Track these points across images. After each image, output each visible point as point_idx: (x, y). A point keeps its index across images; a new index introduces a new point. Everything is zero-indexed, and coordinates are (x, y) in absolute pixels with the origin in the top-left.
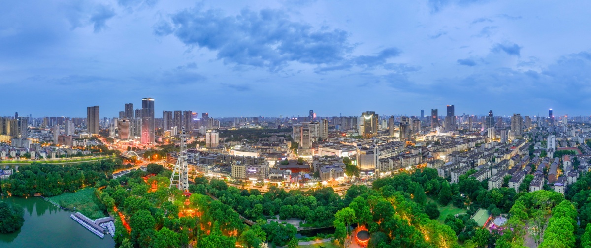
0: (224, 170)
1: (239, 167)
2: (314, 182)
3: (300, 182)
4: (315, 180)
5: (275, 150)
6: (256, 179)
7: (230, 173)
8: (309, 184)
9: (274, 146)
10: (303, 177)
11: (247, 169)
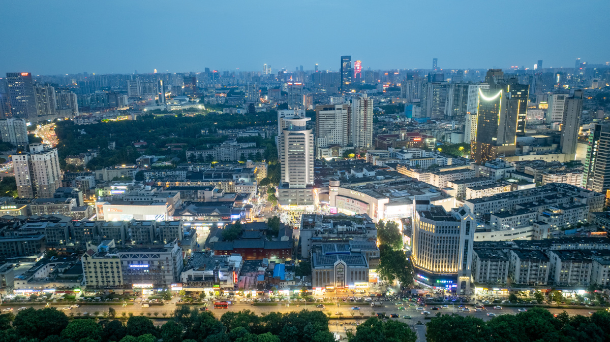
0: (66, 272)
1: (103, 260)
2: (292, 288)
3: (260, 287)
4: (298, 281)
5: (219, 191)
6: (151, 285)
7: (81, 277)
8: (281, 292)
9: (218, 177)
10: (270, 272)
11: (125, 263)
